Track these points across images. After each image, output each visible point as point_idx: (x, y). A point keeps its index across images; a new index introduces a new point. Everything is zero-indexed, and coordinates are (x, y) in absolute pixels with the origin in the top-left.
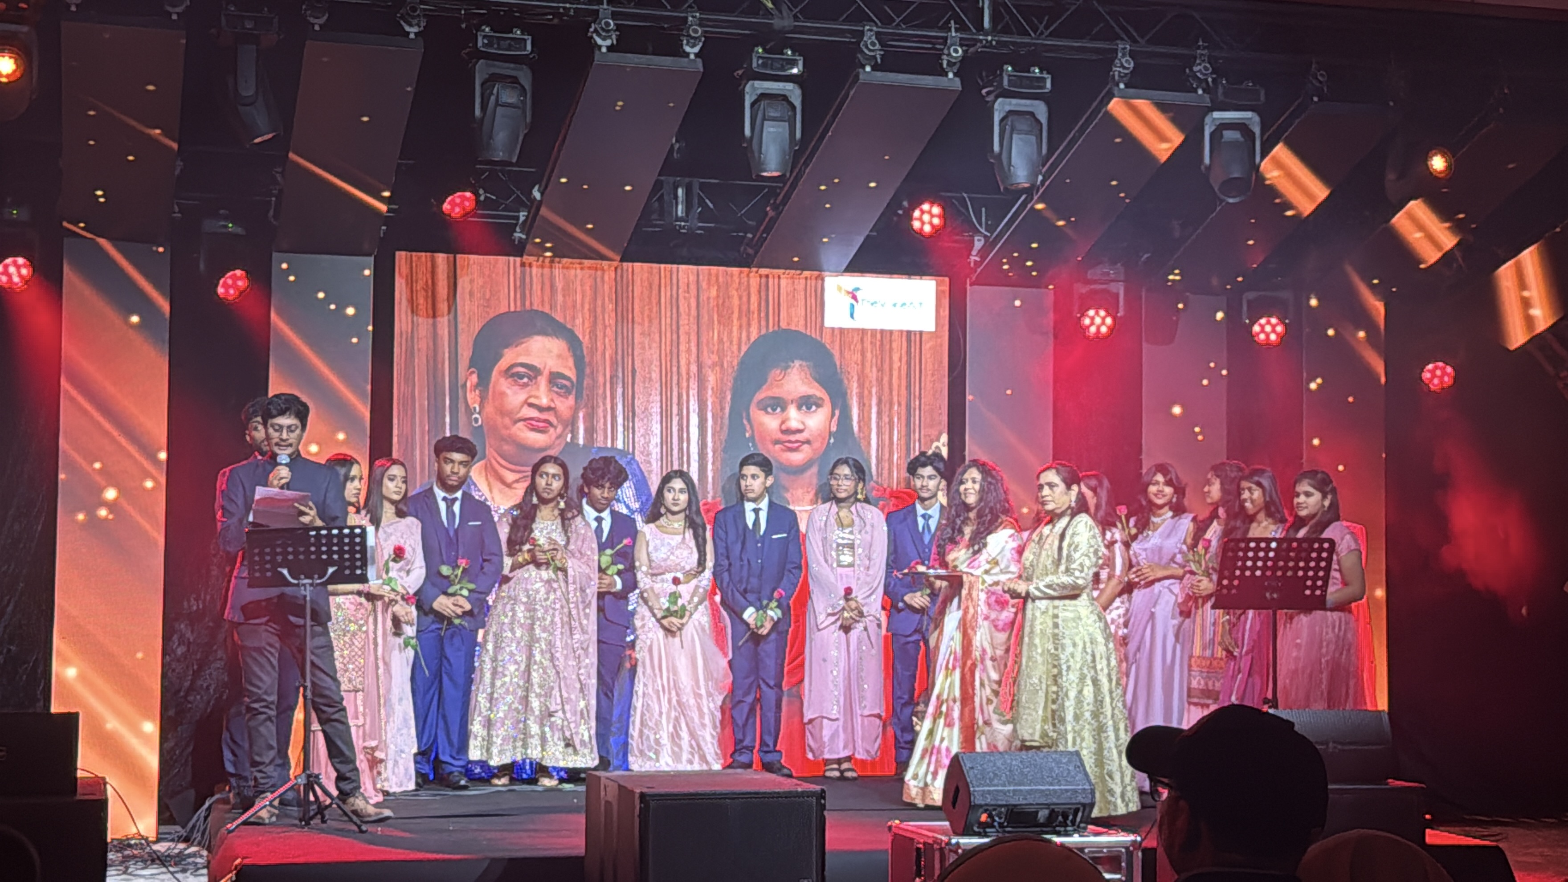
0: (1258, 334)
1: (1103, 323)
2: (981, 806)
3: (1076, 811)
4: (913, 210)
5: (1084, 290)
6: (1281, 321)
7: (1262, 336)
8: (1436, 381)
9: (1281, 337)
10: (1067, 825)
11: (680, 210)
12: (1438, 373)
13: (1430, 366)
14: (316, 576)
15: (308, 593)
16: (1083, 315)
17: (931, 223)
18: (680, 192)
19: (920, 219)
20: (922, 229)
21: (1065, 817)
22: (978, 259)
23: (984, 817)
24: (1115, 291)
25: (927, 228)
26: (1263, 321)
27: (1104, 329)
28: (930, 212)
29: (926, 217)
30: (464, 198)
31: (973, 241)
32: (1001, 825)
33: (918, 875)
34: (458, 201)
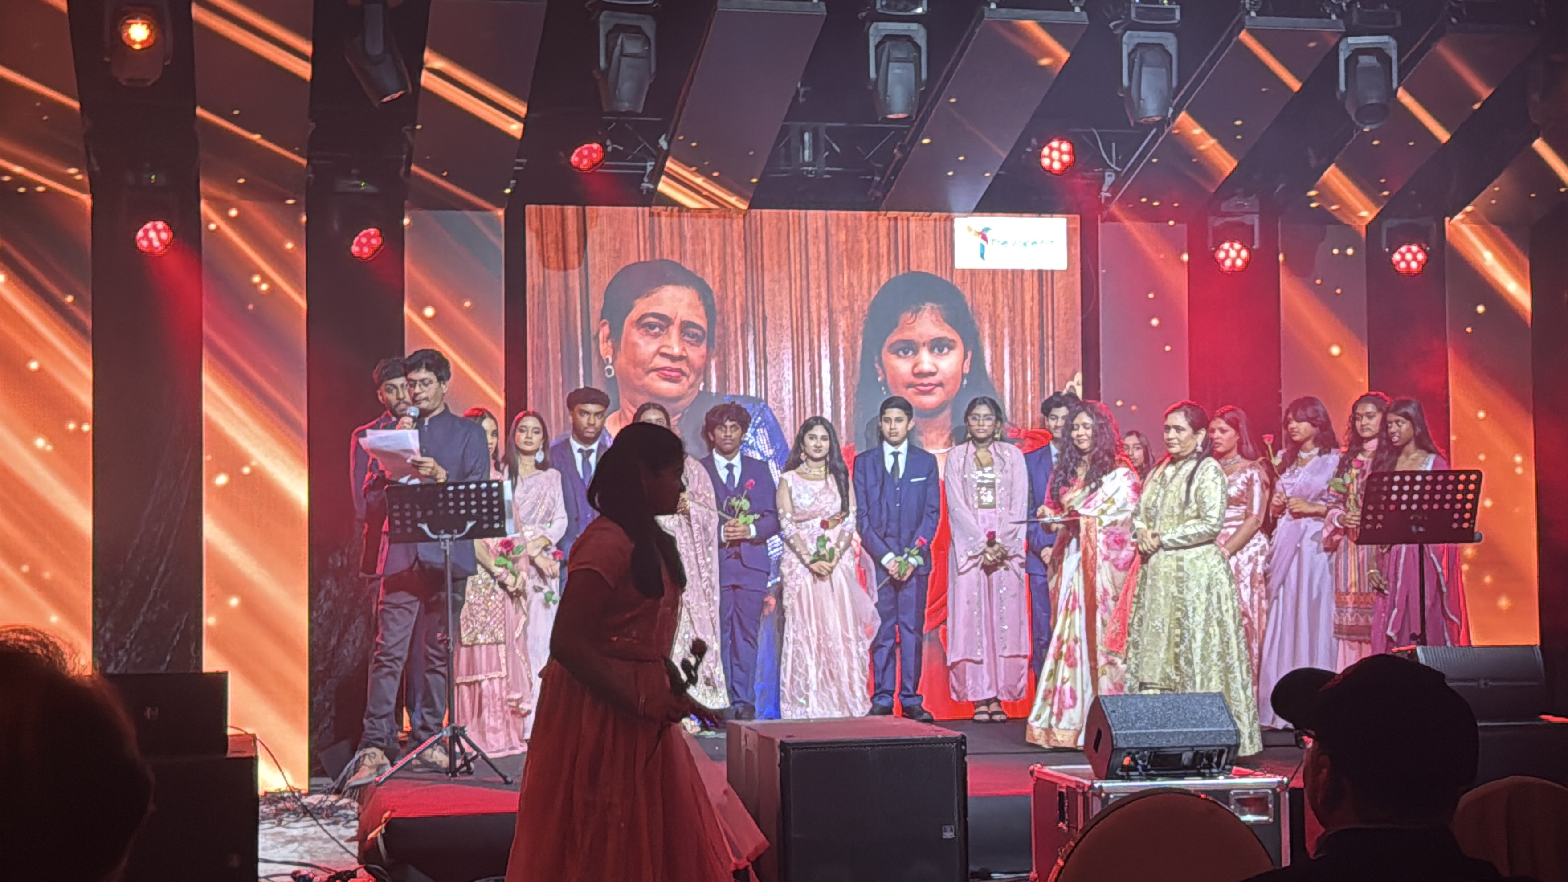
0: (1398, 263)
1: (1238, 256)
2: (1123, 750)
3: (1221, 753)
4: (1042, 148)
5: (1218, 222)
6: (1422, 249)
7: (1403, 265)
9: (1423, 265)
10: (1212, 767)
11: (807, 155)
14: (456, 531)
15: (447, 548)
16: (1218, 248)
17: (1060, 160)
18: (807, 136)
19: (1050, 157)
20: (1051, 166)
21: (1210, 758)
22: (1108, 195)
23: (1127, 761)
24: (1248, 223)
25: (1057, 166)
26: (1403, 249)
27: (1239, 263)
28: (1059, 149)
29: (1055, 155)
30: (591, 150)
31: (1104, 178)
32: (1144, 768)
33: (1062, 819)
34: (585, 153)
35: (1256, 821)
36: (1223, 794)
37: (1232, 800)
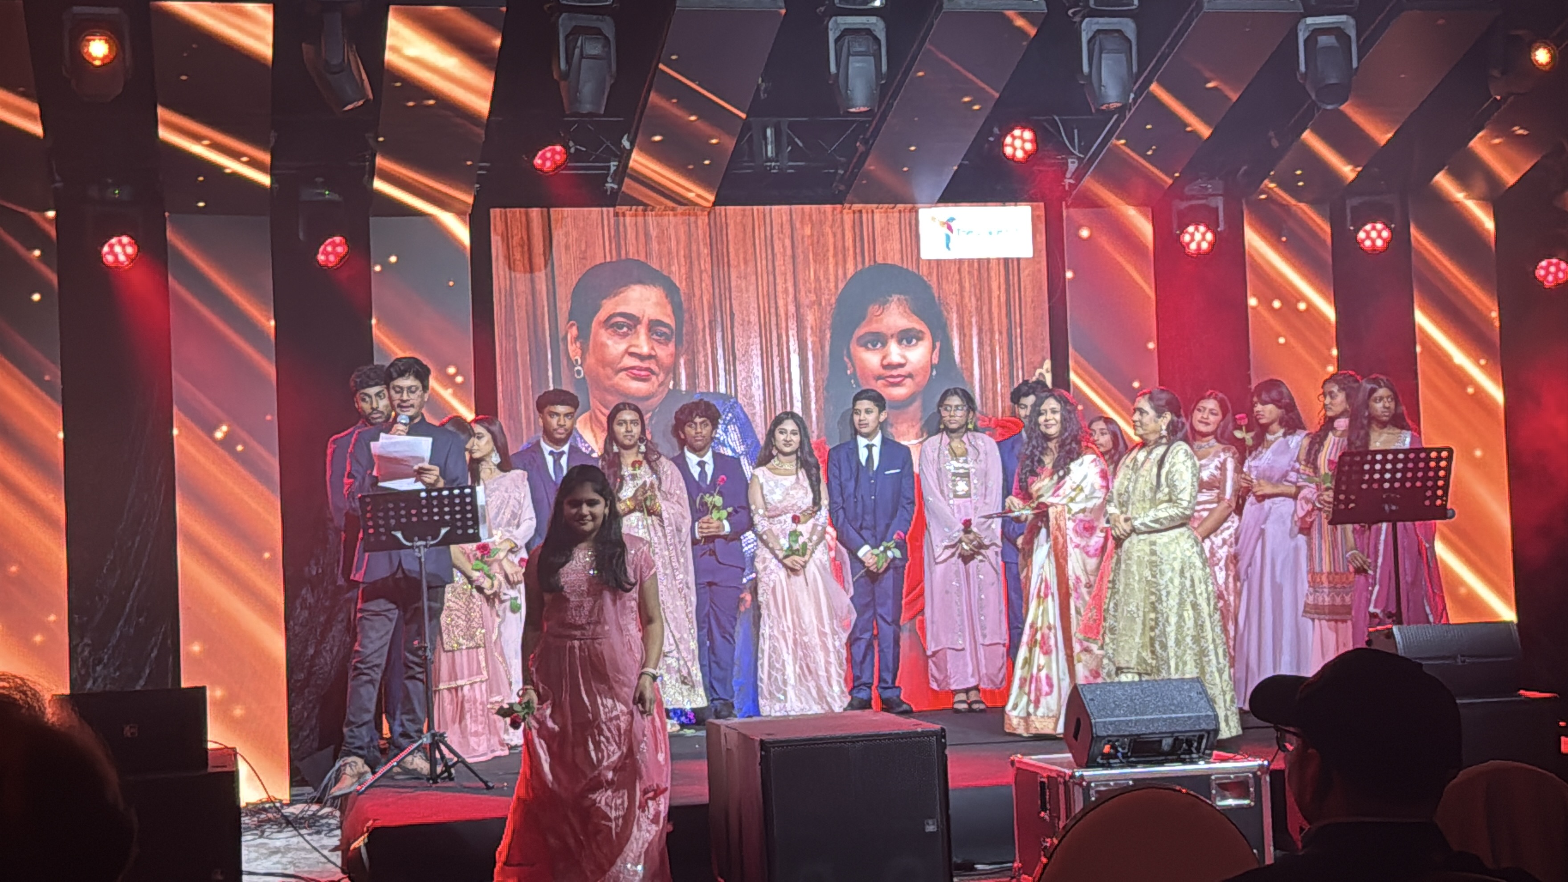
0: (1363, 241)
1: (1204, 239)
2: (1104, 737)
3: (1201, 738)
4: (1005, 137)
5: (1184, 205)
6: (1387, 226)
7: (1368, 243)
8: (1550, 278)
9: (1388, 242)
10: (1192, 753)
11: (770, 151)
12: (1552, 269)
13: (1544, 263)
14: (430, 538)
16: (1183, 231)
17: (1023, 149)
18: (769, 132)
19: (1012, 145)
20: (1014, 155)
21: (1189, 742)
22: (1072, 181)
23: (1107, 749)
24: (1212, 205)
25: (1020, 154)
26: (1368, 227)
27: (1205, 246)
28: (1021, 138)
29: (1018, 143)
30: (554, 152)
31: (1066, 164)
32: (1125, 756)
33: (1044, 808)
34: (549, 155)
35: (1237, 805)
36: (1202, 781)
37: (1213, 784)
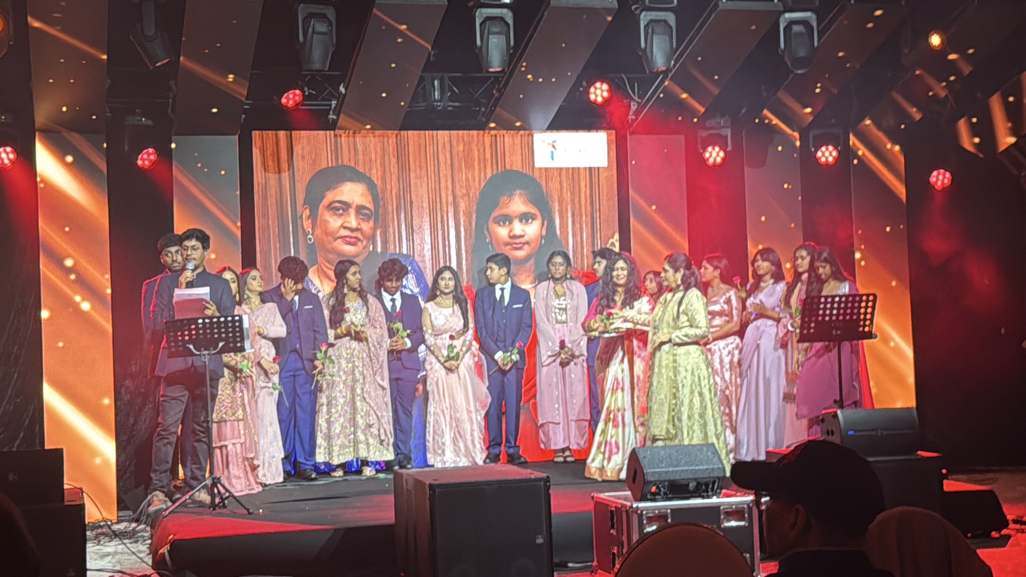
0: (820, 158)
1: (718, 155)
2: (651, 482)
3: (714, 482)
4: (590, 87)
5: (704, 134)
6: (835, 148)
7: (823, 159)
8: (939, 183)
9: (836, 159)
10: (708, 492)
11: (437, 95)
12: (941, 177)
13: (935, 173)
14: (212, 349)
16: (705, 150)
17: (602, 96)
18: (436, 83)
19: (595, 93)
20: (596, 100)
21: (707, 485)
22: (633, 117)
23: (654, 489)
24: (724, 134)
25: (600, 99)
26: (823, 149)
27: (719, 160)
28: (601, 89)
29: (598, 92)
30: (295, 95)
31: (630, 106)
32: (665, 493)
33: (613, 527)
34: (291, 96)
35: (737, 526)
36: (715, 509)
37: (722, 512)
